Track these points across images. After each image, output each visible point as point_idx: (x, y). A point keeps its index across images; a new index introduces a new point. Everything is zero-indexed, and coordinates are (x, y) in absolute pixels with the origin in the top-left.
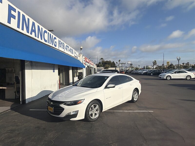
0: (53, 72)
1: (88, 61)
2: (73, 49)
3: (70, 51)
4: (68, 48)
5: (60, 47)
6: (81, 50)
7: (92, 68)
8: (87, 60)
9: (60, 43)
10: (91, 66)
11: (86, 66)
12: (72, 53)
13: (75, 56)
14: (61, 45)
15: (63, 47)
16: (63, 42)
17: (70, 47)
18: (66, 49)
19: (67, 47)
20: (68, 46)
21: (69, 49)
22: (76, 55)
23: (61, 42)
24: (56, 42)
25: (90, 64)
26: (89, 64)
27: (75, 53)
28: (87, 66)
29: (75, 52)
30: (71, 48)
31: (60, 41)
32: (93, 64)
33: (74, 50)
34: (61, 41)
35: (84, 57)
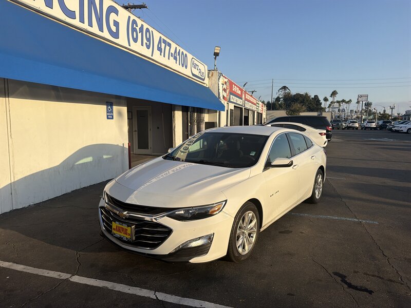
0: (108, 118)
1: (239, 92)
2: (185, 52)
3: (175, 58)
4: (168, 48)
5: (135, 40)
6: (215, 58)
7: (250, 112)
8: (235, 89)
9: (134, 30)
10: (248, 105)
11: (232, 106)
12: (184, 65)
13: (193, 75)
14: (140, 35)
15: (145, 41)
16: (146, 26)
17: (174, 45)
18: (159, 49)
19: (163, 45)
20: (168, 40)
21: (172, 51)
22: (196, 72)
23: (139, 26)
24: (116, 24)
25: (246, 100)
26: (240, 102)
27: (195, 66)
28: (235, 106)
29: (196, 62)
30: (178, 48)
31: (134, 22)
32: (255, 101)
33: (190, 56)
34: (140, 22)
35: (226, 80)
